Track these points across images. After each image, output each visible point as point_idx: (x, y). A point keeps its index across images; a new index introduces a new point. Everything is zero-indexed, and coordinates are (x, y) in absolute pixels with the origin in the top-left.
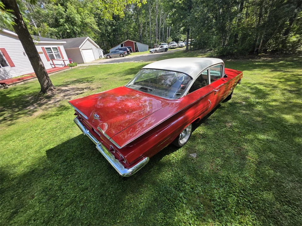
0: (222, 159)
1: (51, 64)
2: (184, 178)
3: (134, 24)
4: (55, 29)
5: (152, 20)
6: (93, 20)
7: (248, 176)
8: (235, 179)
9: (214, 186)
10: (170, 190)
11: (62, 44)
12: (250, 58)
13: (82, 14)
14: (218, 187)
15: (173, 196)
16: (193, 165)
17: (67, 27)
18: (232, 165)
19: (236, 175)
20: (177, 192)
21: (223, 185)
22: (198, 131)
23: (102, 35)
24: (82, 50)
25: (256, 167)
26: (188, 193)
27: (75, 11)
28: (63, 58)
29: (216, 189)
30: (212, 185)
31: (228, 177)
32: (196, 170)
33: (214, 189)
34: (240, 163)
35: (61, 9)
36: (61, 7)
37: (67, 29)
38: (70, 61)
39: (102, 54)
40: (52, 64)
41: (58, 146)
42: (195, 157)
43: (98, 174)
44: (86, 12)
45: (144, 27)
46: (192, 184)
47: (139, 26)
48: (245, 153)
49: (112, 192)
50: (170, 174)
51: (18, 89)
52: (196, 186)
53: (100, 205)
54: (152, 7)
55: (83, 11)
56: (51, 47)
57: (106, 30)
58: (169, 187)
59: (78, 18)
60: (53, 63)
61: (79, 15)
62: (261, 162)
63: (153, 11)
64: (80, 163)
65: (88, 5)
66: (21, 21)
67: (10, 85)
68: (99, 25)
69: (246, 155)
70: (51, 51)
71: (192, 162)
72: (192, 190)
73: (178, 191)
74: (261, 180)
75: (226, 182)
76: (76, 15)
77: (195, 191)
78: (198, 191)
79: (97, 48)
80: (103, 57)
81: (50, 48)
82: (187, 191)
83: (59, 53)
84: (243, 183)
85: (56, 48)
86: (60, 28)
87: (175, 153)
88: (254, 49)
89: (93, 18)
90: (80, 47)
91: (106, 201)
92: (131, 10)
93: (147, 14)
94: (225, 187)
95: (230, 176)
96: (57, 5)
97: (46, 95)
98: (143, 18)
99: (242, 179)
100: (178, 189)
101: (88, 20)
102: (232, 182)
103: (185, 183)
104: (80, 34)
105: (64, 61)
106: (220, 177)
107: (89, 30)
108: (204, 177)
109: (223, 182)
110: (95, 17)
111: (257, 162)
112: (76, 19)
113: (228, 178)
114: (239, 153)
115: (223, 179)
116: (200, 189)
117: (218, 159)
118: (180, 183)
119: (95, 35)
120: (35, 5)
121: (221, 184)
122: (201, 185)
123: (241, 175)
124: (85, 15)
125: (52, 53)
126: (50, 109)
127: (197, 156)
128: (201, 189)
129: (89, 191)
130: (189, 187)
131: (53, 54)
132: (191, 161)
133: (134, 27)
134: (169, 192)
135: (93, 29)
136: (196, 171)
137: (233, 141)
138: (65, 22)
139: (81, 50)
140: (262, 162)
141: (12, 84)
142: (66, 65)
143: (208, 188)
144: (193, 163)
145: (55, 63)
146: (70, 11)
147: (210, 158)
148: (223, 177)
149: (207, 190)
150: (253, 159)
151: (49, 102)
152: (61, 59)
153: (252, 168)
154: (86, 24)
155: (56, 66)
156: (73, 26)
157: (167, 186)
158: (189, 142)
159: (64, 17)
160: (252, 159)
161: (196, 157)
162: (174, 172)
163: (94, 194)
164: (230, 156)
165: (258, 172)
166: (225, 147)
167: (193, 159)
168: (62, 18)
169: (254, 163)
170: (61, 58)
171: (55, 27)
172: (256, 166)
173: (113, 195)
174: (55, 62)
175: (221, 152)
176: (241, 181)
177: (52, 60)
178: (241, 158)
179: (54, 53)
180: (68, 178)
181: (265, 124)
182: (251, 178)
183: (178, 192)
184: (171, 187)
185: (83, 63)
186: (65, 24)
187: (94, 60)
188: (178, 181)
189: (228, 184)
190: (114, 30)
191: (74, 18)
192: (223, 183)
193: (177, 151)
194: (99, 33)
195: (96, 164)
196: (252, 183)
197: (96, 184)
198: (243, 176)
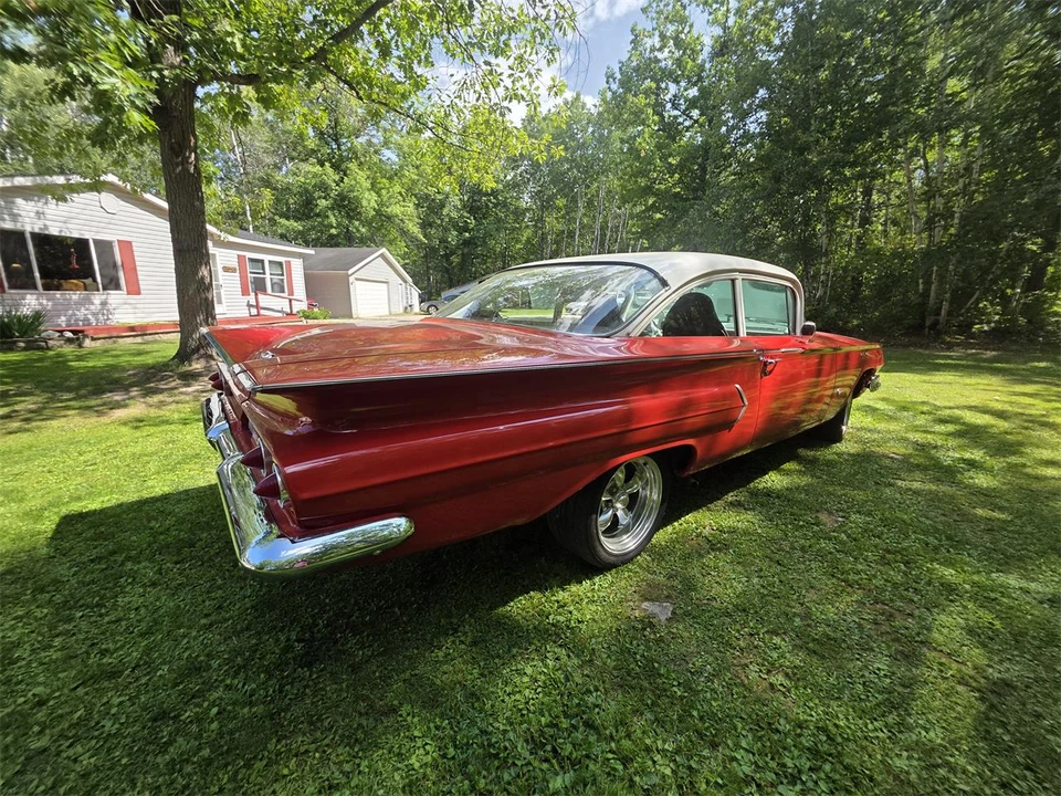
0: (798, 642)
1: (249, 306)
2: (591, 699)
3: (527, 233)
4: (296, 224)
5: (583, 226)
6: (411, 208)
7: (939, 741)
8: (864, 748)
9: (747, 769)
10: (506, 748)
11: (300, 255)
12: (911, 345)
13: (384, 192)
14: (771, 776)
15: (509, 783)
16: (649, 649)
17: (333, 220)
18: (850, 677)
19: (870, 726)
20: (536, 764)
21: (800, 772)
22: (694, 525)
23: (430, 252)
24: (357, 279)
25: (983, 708)
26: (594, 782)
27: (367, 184)
28: (291, 293)
29: (758, 786)
30: (734, 759)
31: (824, 730)
32: (662, 672)
33: (748, 784)
34: (893, 673)
35: (330, 175)
36: (330, 171)
37: (332, 227)
38: (311, 306)
39: (416, 301)
40: (252, 306)
41: (121, 505)
42: (663, 618)
43: (203, 621)
44: (398, 188)
45: (557, 242)
46: (628, 736)
47: (543, 238)
48: (918, 634)
49: (215, 710)
50: (529, 670)
51: (114, 353)
52: (648, 750)
53: (124, 761)
54: (586, 194)
55: (387, 185)
56: (267, 258)
57: (443, 241)
58: (505, 731)
59: (369, 201)
60: (257, 301)
61: (374, 194)
62: (1007, 685)
63: (590, 203)
64: (159, 572)
65: (407, 173)
66: (190, 153)
67: (99, 339)
68: (425, 225)
69: (922, 642)
70: (263, 269)
71: (646, 633)
72: (620, 767)
73: (547, 760)
74: (1025, 778)
75: (814, 752)
76: (367, 193)
77: (637, 779)
78: (656, 780)
79: (405, 282)
80: (417, 309)
81: (262, 261)
82: (592, 767)
83: (285, 277)
84: (913, 777)
85: (280, 264)
86: (309, 223)
87: (574, 588)
88: (923, 319)
89: (411, 205)
90: (350, 272)
91: (164, 748)
92: (526, 197)
93: (571, 208)
94: (810, 784)
95: (836, 726)
96: (322, 165)
97: (186, 368)
98: (556, 219)
99: (909, 758)
100: (549, 748)
101: (395, 209)
102: (847, 761)
103: (589, 725)
104: (363, 241)
105: (290, 301)
106: (784, 726)
107: (394, 233)
108: (695, 713)
109: (796, 753)
110: (417, 206)
111: (982, 681)
112: (364, 203)
113: (828, 736)
114: (885, 628)
115: (800, 735)
116: (668, 772)
117: (777, 640)
118: (565, 723)
119: (406, 250)
120: (245, 125)
121: (789, 763)
122: (678, 751)
123: (900, 732)
124: (390, 198)
125: (264, 273)
126: (173, 406)
127: (673, 613)
128: (673, 771)
129: (116, 688)
130: (611, 751)
131: (264, 278)
132: (644, 629)
133: (528, 241)
134: (496, 756)
135: (404, 233)
136: (660, 675)
137: (851, 577)
138: (332, 209)
139: (351, 279)
140: (1015, 688)
141: (104, 338)
142: (294, 311)
143: (712, 772)
144: (648, 641)
145: (261, 304)
146: (353, 182)
147: (738, 631)
148: (801, 728)
149: (708, 783)
150: (963, 668)
151: (184, 389)
152: (286, 295)
153: (959, 709)
154: (389, 218)
155: (262, 312)
156: (350, 218)
157: (496, 725)
158: (648, 558)
159: (332, 195)
160: (954, 665)
161: (668, 620)
162: (546, 666)
163: (128, 704)
164: (839, 635)
165: (1000, 731)
166: (812, 595)
167: (652, 625)
168: (325, 198)
169: (967, 684)
170: (283, 292)
171: (297, 219)
172: (982, 699)
173: (215, 725)
174: (264, 300)
175: (795, 615)
176: (900, 763)
177: (256, 295)
178: (897, 651)
179: (268, 277)
180: (70, 620)
181: (1004, 533)
182: (962, 761)
183: (545, 766)
184: (511, 735)
185: (351, 317)
186: (329, 213)
187: (387, 313)
188: (558, 710)
189: (827, 767)
190: (467, 243)
191: (358, 200)
192: (800, 757)
193: (587, 584)
194: (419, 245)
195: (220, 582)
196: (967, 784)
197: (164, 663)
198: (914, 737)
